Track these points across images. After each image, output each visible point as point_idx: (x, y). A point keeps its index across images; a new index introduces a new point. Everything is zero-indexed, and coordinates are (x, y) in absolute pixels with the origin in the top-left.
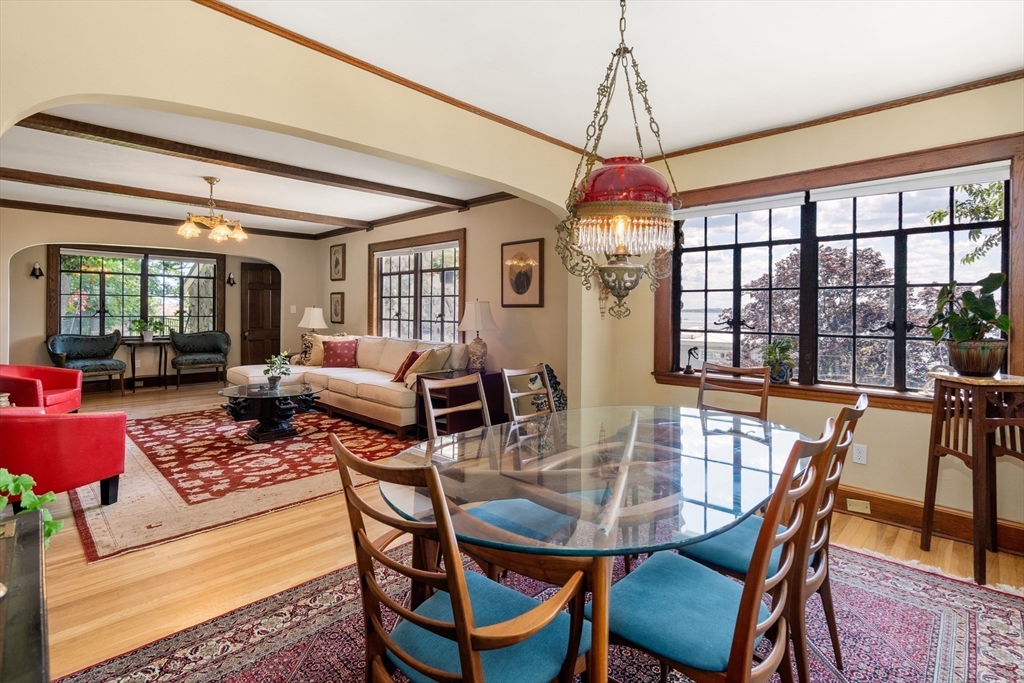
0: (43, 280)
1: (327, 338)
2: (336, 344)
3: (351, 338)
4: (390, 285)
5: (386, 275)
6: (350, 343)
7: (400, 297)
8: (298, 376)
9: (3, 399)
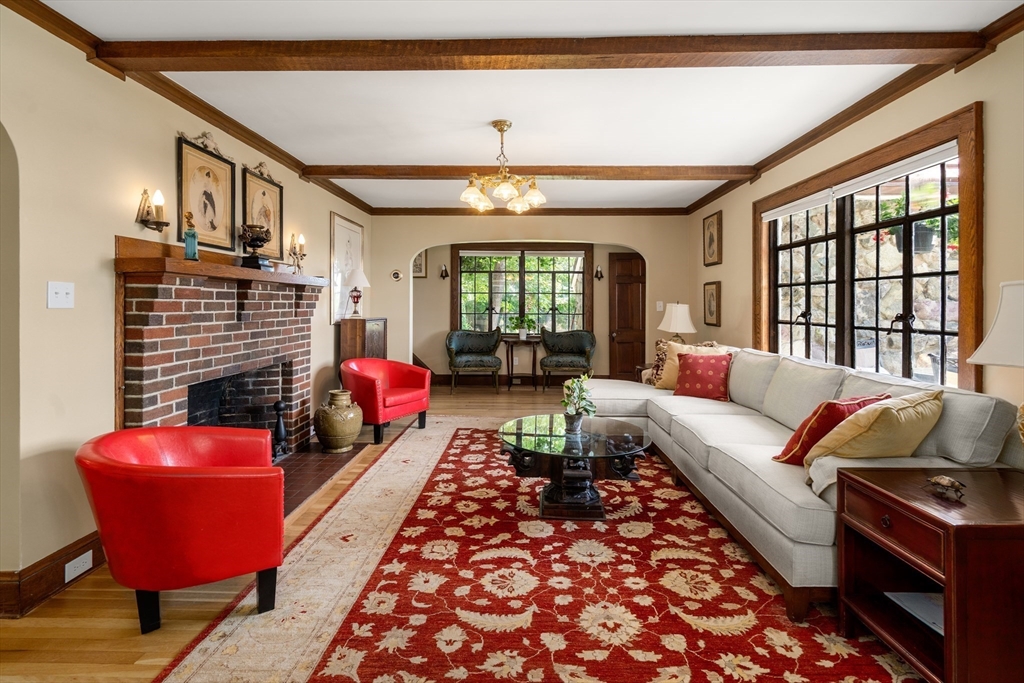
0: (448, 279)
1: (685, 349)
2: (696, 359)
3: (722, 350)
4: (791, 264)
5: (784, 248)
6: (719, 359)
7: (808, 283)
8: (641, 402)
9: (344, 398)
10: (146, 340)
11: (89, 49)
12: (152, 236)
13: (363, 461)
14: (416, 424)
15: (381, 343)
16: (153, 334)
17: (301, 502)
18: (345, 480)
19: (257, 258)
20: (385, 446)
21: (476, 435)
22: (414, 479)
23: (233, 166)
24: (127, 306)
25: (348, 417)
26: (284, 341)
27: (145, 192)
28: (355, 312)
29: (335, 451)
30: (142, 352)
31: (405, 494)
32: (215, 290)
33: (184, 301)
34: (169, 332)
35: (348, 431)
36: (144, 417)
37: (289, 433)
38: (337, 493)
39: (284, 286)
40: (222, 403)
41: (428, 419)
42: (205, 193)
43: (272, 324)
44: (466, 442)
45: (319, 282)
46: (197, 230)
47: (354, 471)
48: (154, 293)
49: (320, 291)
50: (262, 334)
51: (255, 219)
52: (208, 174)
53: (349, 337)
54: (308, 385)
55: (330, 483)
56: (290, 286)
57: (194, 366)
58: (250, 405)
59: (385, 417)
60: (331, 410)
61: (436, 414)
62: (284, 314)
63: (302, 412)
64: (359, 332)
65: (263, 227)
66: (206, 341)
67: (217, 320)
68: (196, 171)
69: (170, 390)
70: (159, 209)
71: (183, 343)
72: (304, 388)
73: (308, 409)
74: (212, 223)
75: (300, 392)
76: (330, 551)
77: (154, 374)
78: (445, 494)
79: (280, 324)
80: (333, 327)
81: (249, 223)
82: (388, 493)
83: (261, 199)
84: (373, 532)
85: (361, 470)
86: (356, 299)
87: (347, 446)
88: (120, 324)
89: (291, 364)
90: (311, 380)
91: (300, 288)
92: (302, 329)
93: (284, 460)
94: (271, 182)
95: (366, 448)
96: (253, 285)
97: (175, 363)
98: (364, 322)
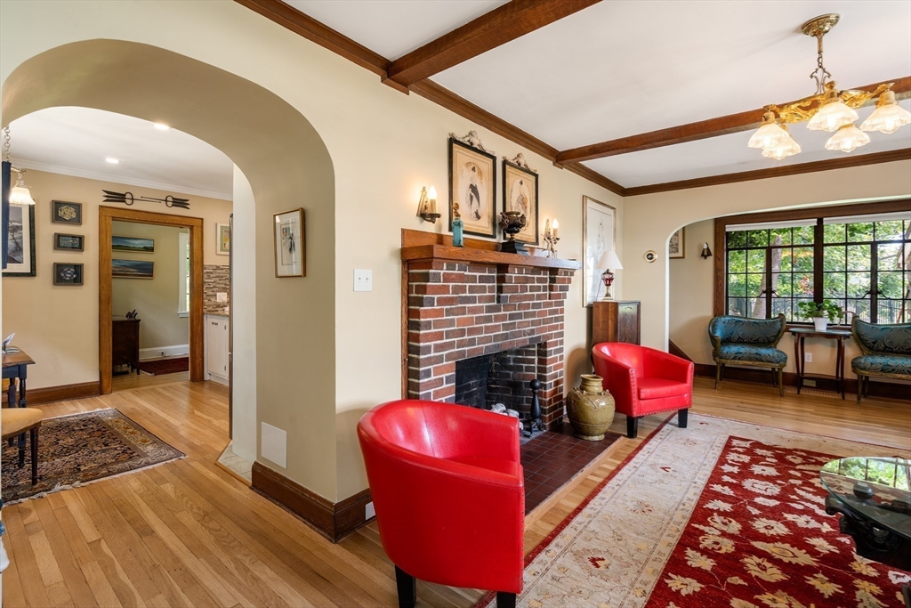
0: (711, 259)
9: (596, 384)
10: (422, 320)
11: (383, 72)
12: (429, 227)
13: (615, 456)
14: (675, 420)
15: (634, 327)
16: (427, 314)
17: (550, 493)
18: (595, 475)
19: (514, 242)
20: (640, 442)
21: (759, 452)
22: (679, 498)
23: (494, 158)
24: (409, 290)
25: (600, 406)
26: (538, 322)
27: (424, 189)
28: (608, 295)
29: (586, 438)
30: (419, 330)
31: (667, 518)
32: (478, 274)
33: (451, 284)
34: (439, 313)
35: (600, 420)
36: (421, 387)
37: (543, 411)
38: (587, 492)
39: (538, 269)
40: (490, 374)
41: (691, 417)
42: (471, 186)
43: (527, 306)
44: (746, 459)
45: (571, 265)
46: (462, 219)
47: (605, 466)
48: (426, 277)
49: (572, 274)
50: (519, 316)
51: (513, 205)
52: (473, 169)
53: (601, 320)
54: (561, 365)
55: (579, 476)
56: (545, 269)
57: (461, 344)
58: (511, 379)
59: (640, 410)
60: (583, 395)
61: (700, 412)
62: (539, 297)
63: (555, 392)
64: (611, 315)
65: (519, 213)
66: (470, 321)
67: (479, 302)
68: (464, 167)
69: (441, 364)
70: (433, 203)
71: (451, 323)
72: (558, 369)
73: (561, 389)
74: (477, 213)
75: (553, 372)
76: (578, 575)
77: (428, 350)
78: (724, 534)
79: (535, 306)
80: (585, 310)
81: (508, 210)
82: (645, 509)
83: (519, 188)
84: (628, 565)
85: (613, 468)
86: (608, 282)
87: (598, 435)
88: (404, 305)
89: (545, 345)
90: (564, 361)
91: (554, 271)
92: (555, 312)
93: (538, 437)
94: (528, 171)
95: (618, 441)
96: (509, 269)
97: (445, 341)
98: (616, 305)
